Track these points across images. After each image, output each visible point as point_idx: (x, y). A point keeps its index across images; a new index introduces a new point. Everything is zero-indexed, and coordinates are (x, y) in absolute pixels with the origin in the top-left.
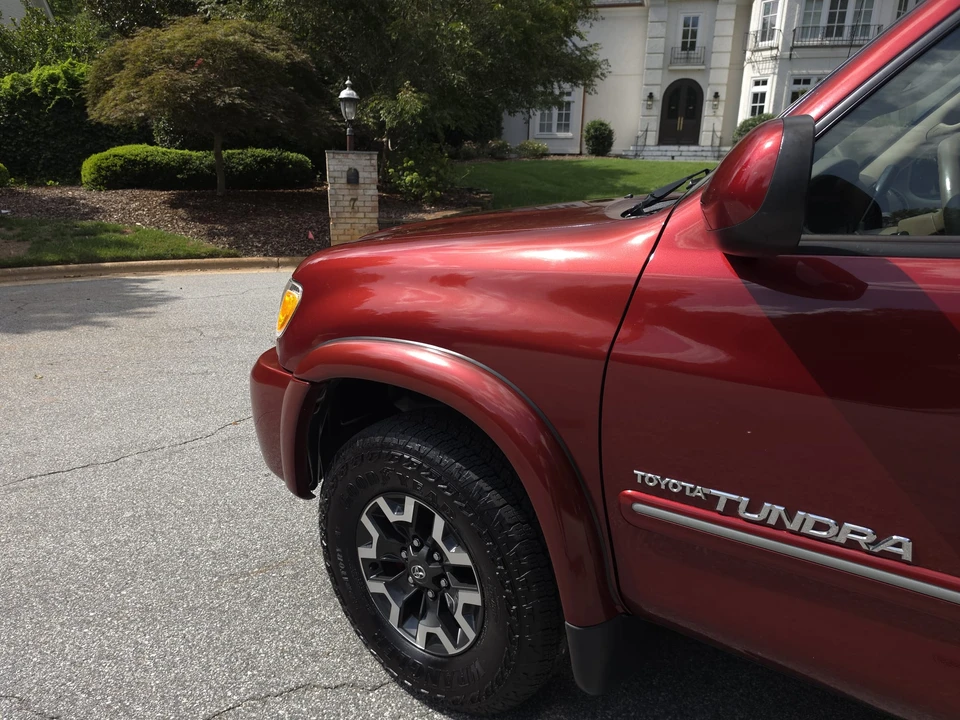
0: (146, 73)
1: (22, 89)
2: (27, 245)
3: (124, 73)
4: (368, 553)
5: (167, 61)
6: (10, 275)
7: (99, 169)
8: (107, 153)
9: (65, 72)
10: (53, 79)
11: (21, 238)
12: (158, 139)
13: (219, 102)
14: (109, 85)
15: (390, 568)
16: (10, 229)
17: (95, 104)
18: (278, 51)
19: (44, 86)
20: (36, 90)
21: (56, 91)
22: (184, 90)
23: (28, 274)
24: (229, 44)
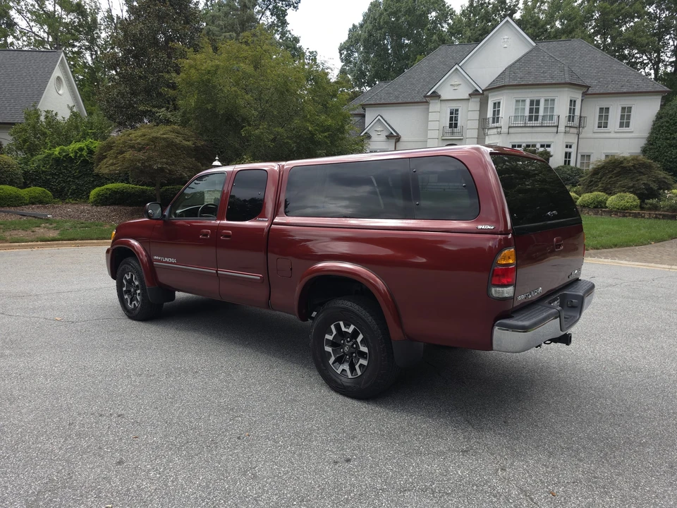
0: (122, 152)
1: (64, 154)
2: (58, 232)
3: (112, 151)
4: (124, 289)
5: (132, 147)
6: (49, 245)
7: (98, 195)
8: (103, 187)
9: (87, 146)
10: (81, 149)
11: (56, 229)
12: (131, 180)
13: (155, 167)
14: (105, 157)
15: (128, 292)
16: (51, 224)
17: (98, 165)
18: (189, 141)
19: (76, 153)
20: (71, 155)
21: (81, 156)
22: (139, 161)
23: (57, 244)
24: (164, 139)
